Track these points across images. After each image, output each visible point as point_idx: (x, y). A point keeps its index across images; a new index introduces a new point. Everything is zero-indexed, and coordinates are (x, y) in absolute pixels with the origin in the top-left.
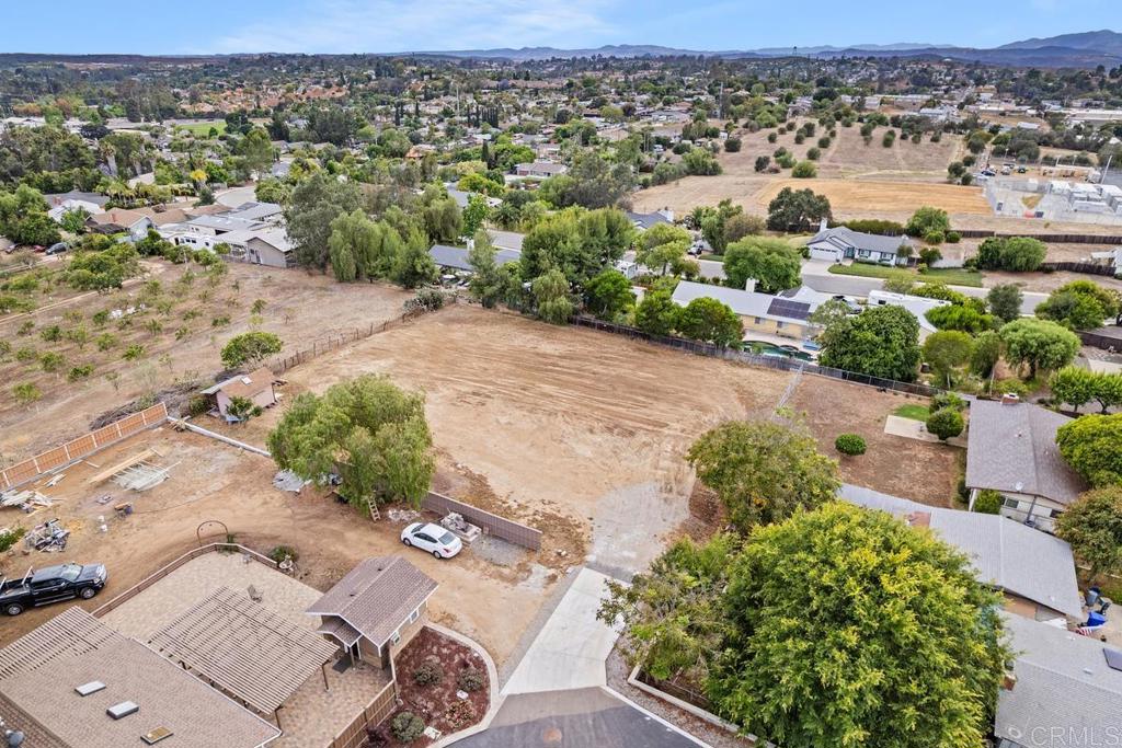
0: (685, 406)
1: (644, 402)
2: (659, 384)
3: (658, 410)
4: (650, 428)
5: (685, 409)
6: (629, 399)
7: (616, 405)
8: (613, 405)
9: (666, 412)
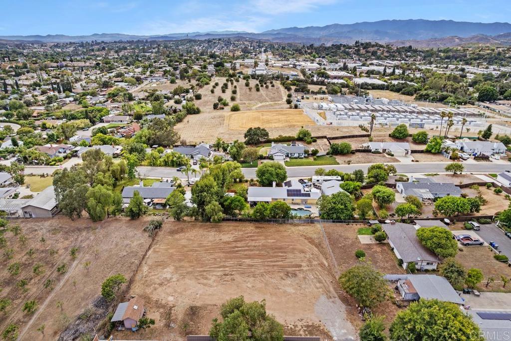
1: (284, 256)
3: (291, 258)
6: (277, 256)
7: (277, 261)
9: (295, 258)
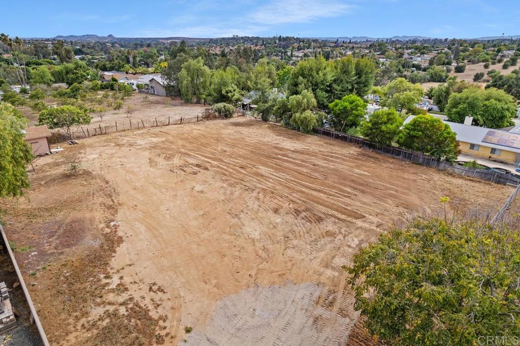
0: (391, 202)
1: (349, 193)
2: (371, 180)
3: (360, 201)
4: (343, 217)
5: (390, 204)
6: (335, 188)
8: (316, 190)
9: (369, 205)
